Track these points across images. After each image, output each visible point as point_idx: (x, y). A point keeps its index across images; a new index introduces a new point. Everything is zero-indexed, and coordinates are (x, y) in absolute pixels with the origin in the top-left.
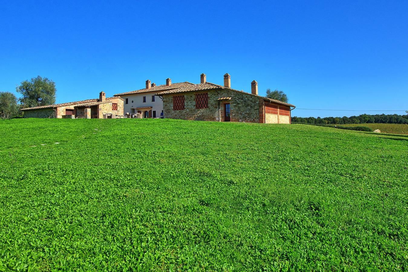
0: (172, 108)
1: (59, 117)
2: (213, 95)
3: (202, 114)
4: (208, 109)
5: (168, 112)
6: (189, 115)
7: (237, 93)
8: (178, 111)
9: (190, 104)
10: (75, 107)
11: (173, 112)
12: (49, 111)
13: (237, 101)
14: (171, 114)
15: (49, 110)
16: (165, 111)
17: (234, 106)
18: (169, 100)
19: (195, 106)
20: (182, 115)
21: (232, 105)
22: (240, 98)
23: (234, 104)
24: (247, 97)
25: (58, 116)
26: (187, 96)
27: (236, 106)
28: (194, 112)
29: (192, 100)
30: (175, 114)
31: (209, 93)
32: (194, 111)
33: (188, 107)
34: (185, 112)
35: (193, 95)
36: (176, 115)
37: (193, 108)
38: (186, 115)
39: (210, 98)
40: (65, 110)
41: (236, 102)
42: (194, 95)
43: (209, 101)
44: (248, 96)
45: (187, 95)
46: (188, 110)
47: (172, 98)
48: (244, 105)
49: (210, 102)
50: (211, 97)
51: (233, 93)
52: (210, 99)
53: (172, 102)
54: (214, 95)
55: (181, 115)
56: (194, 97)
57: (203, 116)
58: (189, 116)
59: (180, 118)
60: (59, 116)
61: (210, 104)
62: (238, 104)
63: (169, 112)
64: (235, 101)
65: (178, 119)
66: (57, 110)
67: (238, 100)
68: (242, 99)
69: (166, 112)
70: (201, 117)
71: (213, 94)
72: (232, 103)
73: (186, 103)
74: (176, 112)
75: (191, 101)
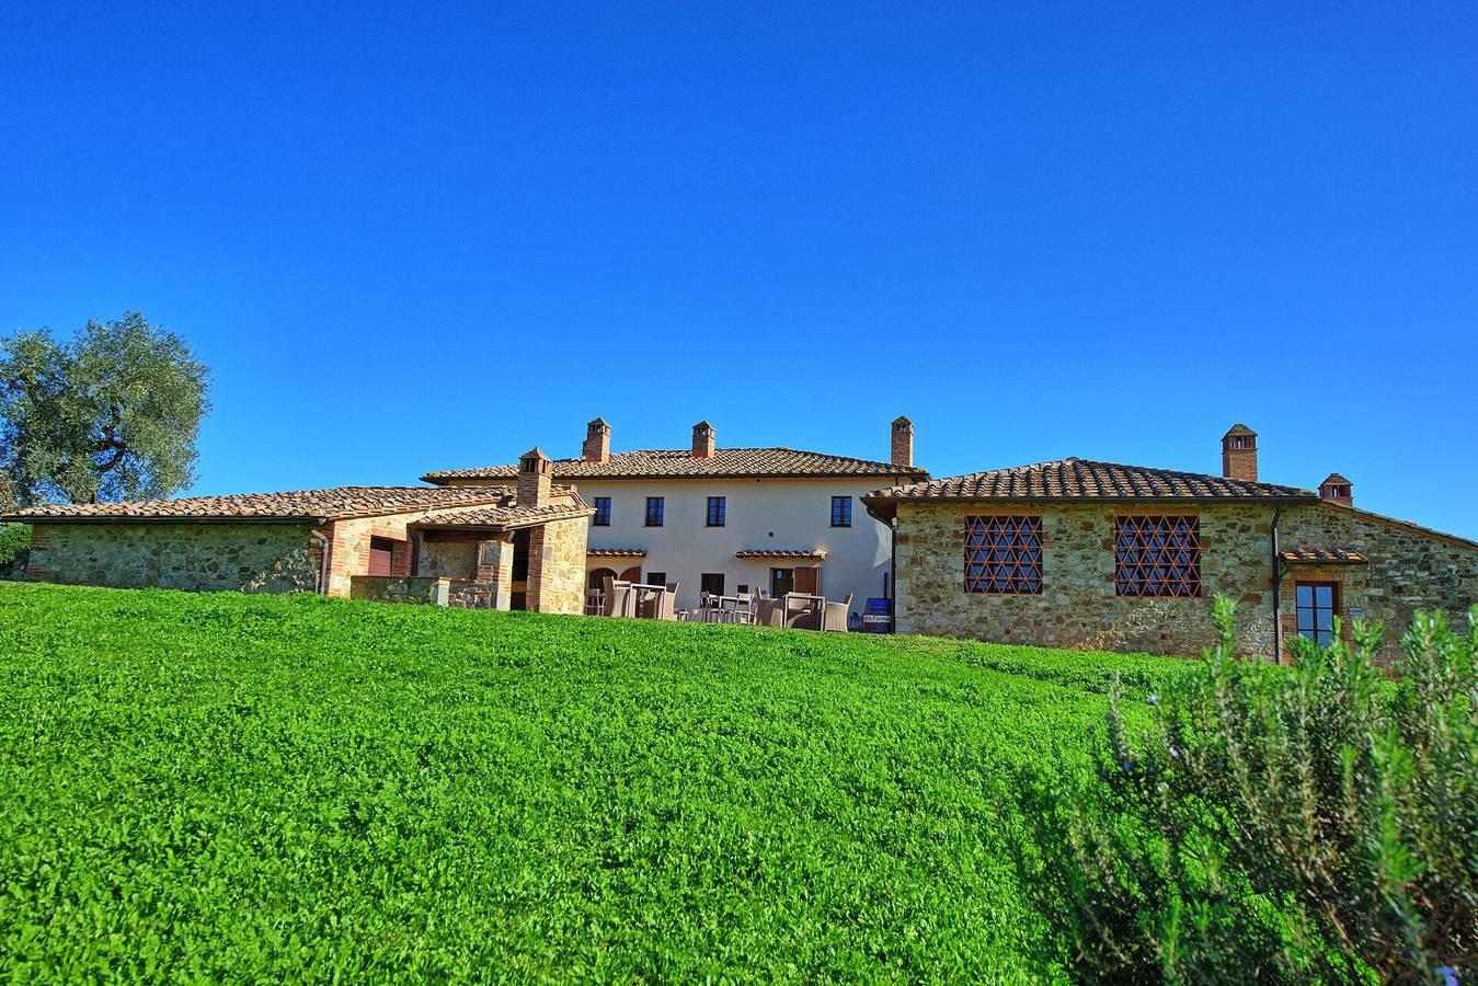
0: (961, 578)
1: (339, 585)
2: (1232, 532)
3: (1160, 628)
4: (1196, 601)
5: (927, 597)
6: (1074, 624)
7: (1387, 531)
8: (996, 600)
9: (1080, 568)
10: (413, 529)
11: (963, 599)
12: (262, 542)
13: (1391, 573)
14: (952, 613)
15: (264, 535)
16: (912, 594)
17: (1371, 598)
18: (941, 534)
19: (1109, 578)
20: (1025, 623)
21: (1356, 594)
22: (1413, 561)
23: (1373, 592)
24: (1455, 557)
25: (332, 575)
26: (1060, 521)
27: (1382, 599)
28: (1105, 611)
29: (1092, 544)
30: (975, 613)
31: (1204, 518)
32: (1106, 605)
33: (1064, 581)
34: (1047, 609)
35: (1102, 517)
36: (982, 620)
37: (1102, 592)
38: (1049, 625)
39: (1214, 546)
40: (367, 543)
41: (1383, 580)
42: (1109, 518)
43: (1205, 558)
44: (1464, 554)
45: (1063, 516)
46: (1062, 599)
47: (958, 522)
48: (1438, 598)
49: (1212, 564)
50: (1221, 541)
51: (1362, 530)
52: (1212, 551)
53: (956, 545)
54: (1242, 531)
55: (1017, 624)
56: (1104, 528)
57: (1163, 637)
58: (1074, 631)
59: (1006, 638)
60: (337, 578)
61: (1212, 579)
62: (1399, 590)
63: (937, 599)
64: (1381, 571)
65: (996, 640)
66: (331, 539)
67: (1397, 568)
68: (1425, 566)
69: (914, 599)
70: (1154, 643)
71: (1233, 526)
72: (1357, 583)
73: (1048, 561)
74: (980, 602)
75: (1087, 551)
